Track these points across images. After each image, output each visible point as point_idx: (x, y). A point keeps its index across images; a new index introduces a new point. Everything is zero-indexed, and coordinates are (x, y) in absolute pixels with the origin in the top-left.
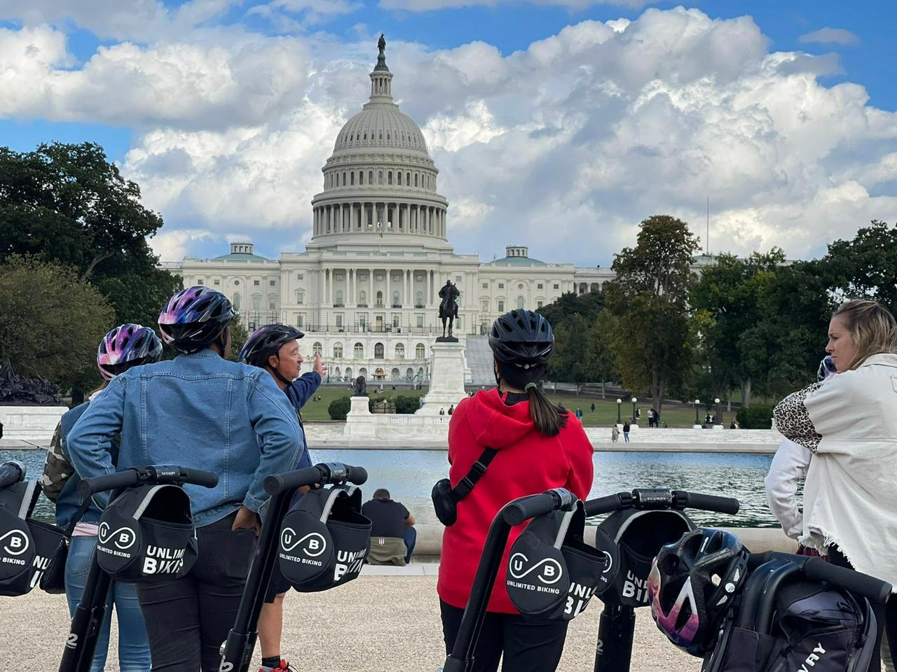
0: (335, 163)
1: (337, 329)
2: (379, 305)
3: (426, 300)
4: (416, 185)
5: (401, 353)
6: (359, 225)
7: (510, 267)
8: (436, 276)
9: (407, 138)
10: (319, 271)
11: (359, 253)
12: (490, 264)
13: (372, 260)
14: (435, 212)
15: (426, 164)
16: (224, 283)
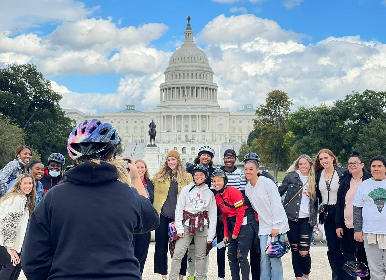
0: (169, 70)
1: (168, 141)
2: (187, 131)
3: (206, 129)
4: (204, 79)
5: (194, 151)
6: (179, 97)
7: (244, 114)
8: (210, 118)
9: (200, 59)
10: (160, 117)
11: (177, 108)
12: (235, 112)
13: (183, 111)
14: (212, 90)
15: (208, 70)
16: (121, 122)
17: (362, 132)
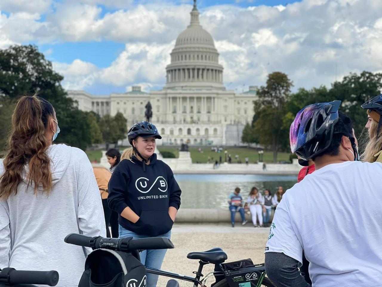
0: (175, 51)
1: (173, 122)
2: (192, 112)
3: (211, 109)
4: (209, 60)
5: (198, 133)
6: (185, 78)
7: (249, 95)
8: (215, 99)
9: (205, 40)
10: (166, 98)
12: (241, 94)
13: (188, 93)
14: (217, 72)
15: (214, 51)
16: (128, 103)
17: (358, 114)
